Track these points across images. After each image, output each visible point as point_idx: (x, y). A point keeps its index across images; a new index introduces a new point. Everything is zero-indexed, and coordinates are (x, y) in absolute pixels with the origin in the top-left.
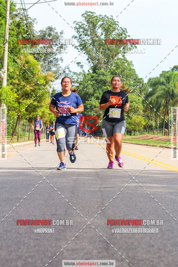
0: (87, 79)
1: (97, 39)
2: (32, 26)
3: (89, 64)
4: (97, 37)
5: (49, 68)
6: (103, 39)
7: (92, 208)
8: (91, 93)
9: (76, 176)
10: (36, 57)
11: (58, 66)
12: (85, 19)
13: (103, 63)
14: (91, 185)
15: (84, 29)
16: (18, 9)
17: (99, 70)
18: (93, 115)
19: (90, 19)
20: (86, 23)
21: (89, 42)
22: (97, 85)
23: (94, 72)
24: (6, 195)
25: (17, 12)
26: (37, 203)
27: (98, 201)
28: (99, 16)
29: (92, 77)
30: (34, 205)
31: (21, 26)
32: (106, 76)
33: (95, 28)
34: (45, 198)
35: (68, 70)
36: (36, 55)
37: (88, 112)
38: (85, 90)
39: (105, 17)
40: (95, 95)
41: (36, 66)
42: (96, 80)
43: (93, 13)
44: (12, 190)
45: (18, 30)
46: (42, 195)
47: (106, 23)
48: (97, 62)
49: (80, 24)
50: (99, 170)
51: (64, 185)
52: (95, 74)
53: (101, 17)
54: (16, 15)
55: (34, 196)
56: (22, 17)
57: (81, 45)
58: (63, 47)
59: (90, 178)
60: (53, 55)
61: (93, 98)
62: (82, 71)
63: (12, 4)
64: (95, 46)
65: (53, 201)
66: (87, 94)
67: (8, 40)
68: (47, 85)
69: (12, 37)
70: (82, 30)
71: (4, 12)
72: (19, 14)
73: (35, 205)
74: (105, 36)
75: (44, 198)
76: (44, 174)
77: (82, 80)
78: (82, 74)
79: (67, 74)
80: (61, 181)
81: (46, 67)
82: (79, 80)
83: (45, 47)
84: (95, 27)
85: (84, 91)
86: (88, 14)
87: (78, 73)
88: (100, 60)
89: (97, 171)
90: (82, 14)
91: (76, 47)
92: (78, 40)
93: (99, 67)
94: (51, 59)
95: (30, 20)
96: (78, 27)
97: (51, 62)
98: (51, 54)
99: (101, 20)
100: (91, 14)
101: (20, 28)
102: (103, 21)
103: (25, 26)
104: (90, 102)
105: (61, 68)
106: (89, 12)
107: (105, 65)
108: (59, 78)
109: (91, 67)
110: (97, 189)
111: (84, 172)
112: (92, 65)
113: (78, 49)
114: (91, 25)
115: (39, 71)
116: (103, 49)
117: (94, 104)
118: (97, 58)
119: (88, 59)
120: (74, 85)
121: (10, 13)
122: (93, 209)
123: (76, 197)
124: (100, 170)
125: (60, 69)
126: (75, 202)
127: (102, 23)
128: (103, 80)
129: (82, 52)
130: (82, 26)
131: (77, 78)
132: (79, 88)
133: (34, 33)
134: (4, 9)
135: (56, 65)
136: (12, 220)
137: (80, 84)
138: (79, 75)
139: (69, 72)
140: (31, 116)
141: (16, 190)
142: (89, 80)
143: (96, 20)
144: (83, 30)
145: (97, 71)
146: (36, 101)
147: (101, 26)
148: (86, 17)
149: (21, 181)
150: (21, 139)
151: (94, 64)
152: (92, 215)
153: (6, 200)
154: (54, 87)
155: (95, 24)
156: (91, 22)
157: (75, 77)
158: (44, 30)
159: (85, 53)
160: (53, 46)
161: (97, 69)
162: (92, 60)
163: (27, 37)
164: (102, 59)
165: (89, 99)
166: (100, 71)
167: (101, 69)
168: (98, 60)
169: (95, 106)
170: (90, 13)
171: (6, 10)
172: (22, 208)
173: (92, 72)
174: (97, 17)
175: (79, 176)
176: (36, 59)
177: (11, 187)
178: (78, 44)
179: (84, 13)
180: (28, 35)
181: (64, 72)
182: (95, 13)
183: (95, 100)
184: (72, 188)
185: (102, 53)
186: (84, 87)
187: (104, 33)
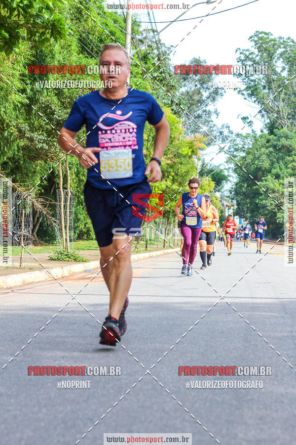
0: (259, 145)
1: (276, 77)
2: (168, 59)
3: (263, 120)
4: (276, 73)
5: (196, 127)
6: (286, 77)
7: (282, 367)
8: (266, 168)
9: (249, 311)
10: (175, 109)
11: (211, 123)
12: (255, 45)
13: (286, 117)
14: (275, 327)
15: (254, 61)
16: (144, 30)
17: (278, 129)
18: (269, 205)
19: (264, 45)
20: (256, 51)
21: (262, 83)
22: (277, 154)
23: (271, 132)
24: (136, 345)
25: (142, 35)
26: (189, 359)
27: (290, 355)
28: (278, 39)
29: (268, 141)
30: (183, 361)
31: (149, 59)
32: (291, 139)
33: (271, 60)
34: (202, 350)
35: (228, 131)
36: (174, 107)
37: (262, 200)
38: (256, 162)
39: (289, 41)
40: (274, 171)
41: (176, 125)
42: (275, 147)
43: (268, 34)
44: (146, 335)
45: (144, 65)
46: (195, 345)
47: (290, 50)
48: (276, 115)
49: (247, 53)
50: (286, 300)
51: (231, 326)
52: (273, 136)
53: (282, 41)
54: (141, 41)
55: (183, 347)
56: (150, 43)
57: (248, 88)
58: (218, 92)
59: (273, 314)
60: (203, 106)
61: (269, 177)
62: (250, 132)
63: (134, 23)
64: (271, 89)
65: (216, 354)
66: (259, 169)
67: (129, 83)
68: (193, 156)
69: (135, 77)
70: (250, 63)
71: (122, 37)
72: (145, 38)
73: (185, 361)
74: (288, 71)
75: (199, 349)
76: (196, 307)
77: (251, 147)
78: (251, 136)
79: (226, 136)
80: (225, 320)
81: (190, 126)
82: (246, 147)
83: (188, 92)
84: (271, 57)
85: (255, 165)
86: (260, 35)
87: (244, 135)
88: (281, 113)
89: (282, 302)
90: (251, 36)
91: (240, 91)
92: (244, 80)
93: (280, 124)
94: (198, 112)
95: (163, 49)
96: (243, 57)
97: (199, 116)
98: (199, 105)
99: (282, 46)
100: (265, 36)
101: (148, 62)
102: (285, 47)
103: (156, 59)
104: (264, 183)
105: (215, 127)
106: (261, 33)
107: (289, 121)
108: (212, 144)
109: (266, 125)
110: (286, 334)
111: (261, 304)
112: (268, 121)
113: (243, 94)
114: (265, 54)
115: (180, 134)
116: (286, 94)
117: (272, 186)
118: (277, 109)
119: (260, 112)
120: (237, 155)
121: (132, 38)
122: (284, 370)
123: (252, 347)
124: (288, 300)
125: (214, 129)
126: (251, 356)
127: (283, 50)
128: (286, 146)
129: (250, 100)
130: (250, 56)
131: (242, 143)
132: (246, 160)
133: (170, 69)
134: (121, 31)
135: (207, 122)
136: (150, 387)
137: (248, 153)
138: (246, 137)
139: (230, 134)
140: (167, 208)
141: (151, 336)
142: (263, 146)
143: (274, 45)
144: (252, 63)
145: (275, 130)
146: (176, 184)
147: (281, 55)
148: (256, 42)
149: (158, 320)
150: (152, 246)
151: (270, 120)
152: (282, 380)
153: (137, 352)
154: (204, 159)
155: (272, 52)
156: (266, 50)
157: (239, 141)
158: (187, 64)
159: (255, 101)
160: (201, 91)
161: (276, 128)
162: (268, 112)
163: (159, 76)
164: (284, 111)
165: (263, 178)
166: (282, 131)
167: (282, 128)
168: (278, 112)
169: (274, 189)
170: (263, 35)
171: (126, 33)
172: (164, 367)
173: (268, 132)
174: (274, 40)
175: (253, 311)
176: (175, 113)
177: (143, 330)
178: (243, 87)
179: (253, 35)
180: (161, 73)
181: (221, 133)
182: (272, 35)
183: (274, 180)
184: (245, 332)
185: (283, 101)
186: (255, 159)
187: (287, 67)
